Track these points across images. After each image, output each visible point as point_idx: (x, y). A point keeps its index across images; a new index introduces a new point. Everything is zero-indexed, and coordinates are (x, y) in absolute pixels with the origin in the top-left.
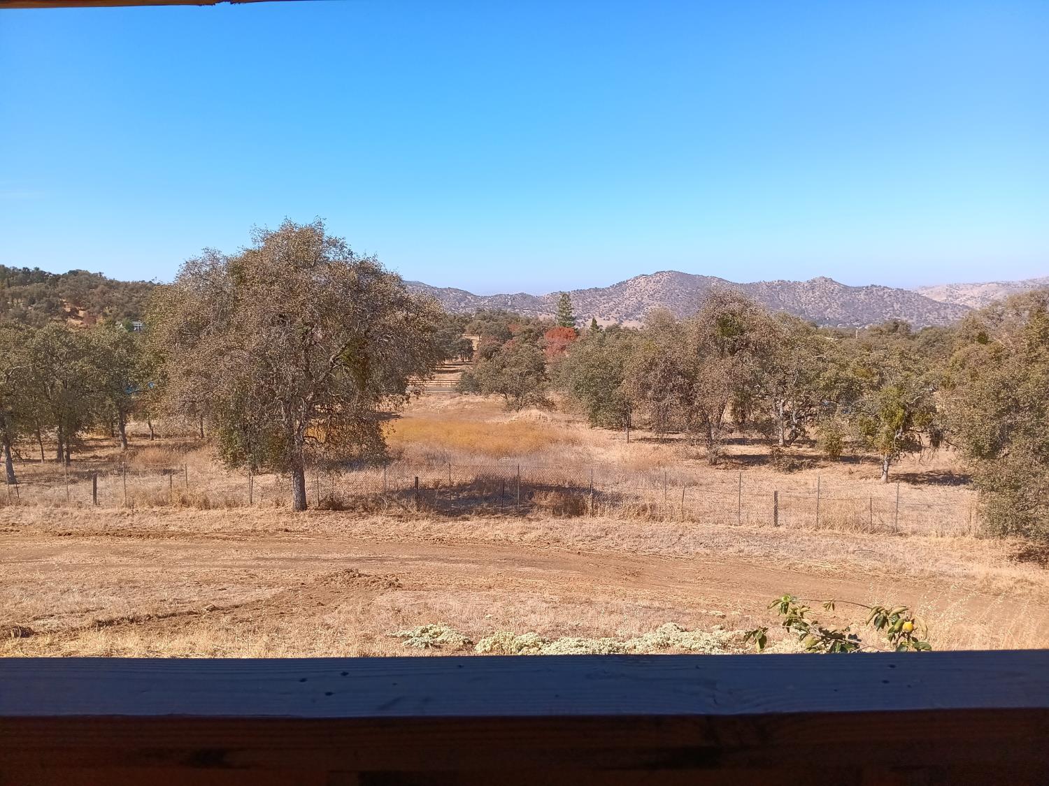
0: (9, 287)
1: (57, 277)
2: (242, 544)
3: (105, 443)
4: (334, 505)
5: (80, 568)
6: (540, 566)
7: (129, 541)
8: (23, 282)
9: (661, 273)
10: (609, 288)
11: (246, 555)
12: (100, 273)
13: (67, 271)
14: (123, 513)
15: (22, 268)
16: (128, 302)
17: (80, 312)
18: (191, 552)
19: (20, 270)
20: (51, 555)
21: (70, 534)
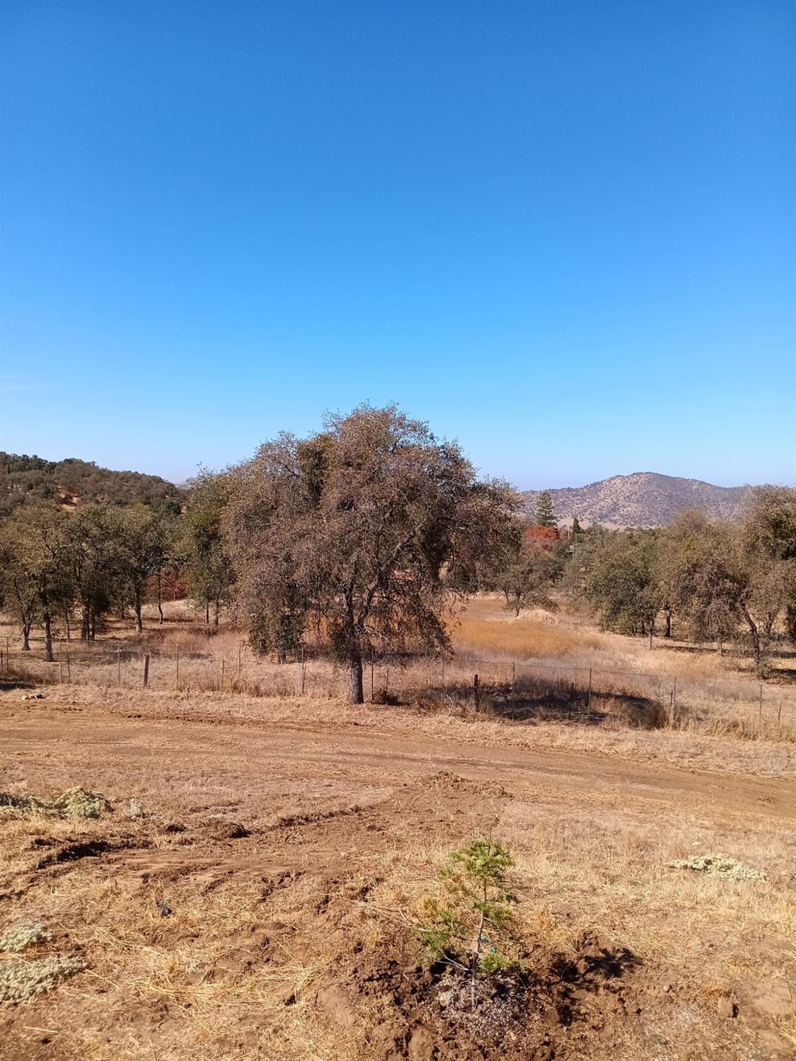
0: (9, 473)
1: (53, 465)
2: (318, 736)
3: (118, 625)
4: (388, 699)
5: (162, 753)
6: (656, 784)
7: (201, 726)
8: (22, 469)
9: (638, 474)
10: (582, 489)
11: (328, 748)
12: (93, 462)
13: (63, 460)
14: (177, 696)
15: (21, 456)
16: (119, 491)
17: (74, 498)
18: (270, 742)
19: (20, 457)
20: (128, 738)
21: (139, 716)
